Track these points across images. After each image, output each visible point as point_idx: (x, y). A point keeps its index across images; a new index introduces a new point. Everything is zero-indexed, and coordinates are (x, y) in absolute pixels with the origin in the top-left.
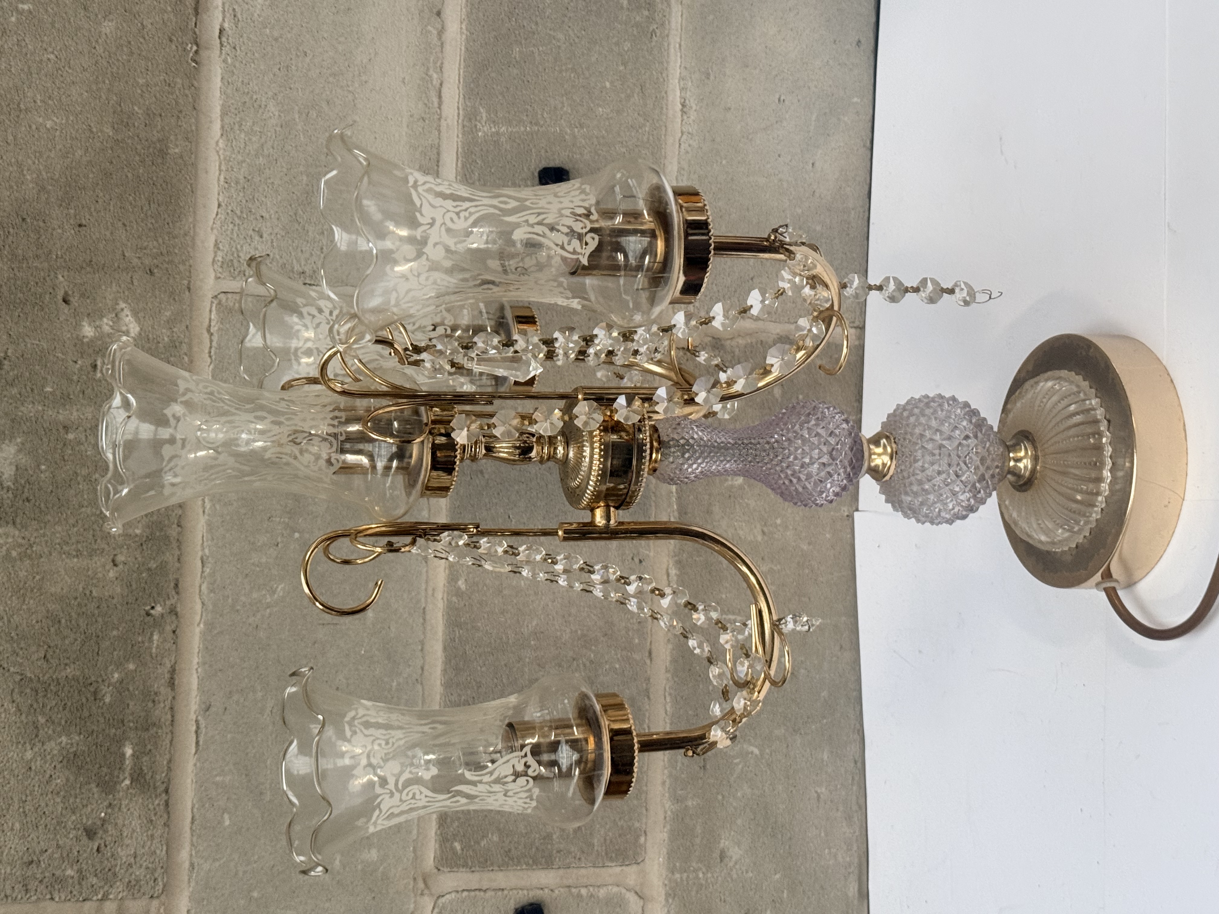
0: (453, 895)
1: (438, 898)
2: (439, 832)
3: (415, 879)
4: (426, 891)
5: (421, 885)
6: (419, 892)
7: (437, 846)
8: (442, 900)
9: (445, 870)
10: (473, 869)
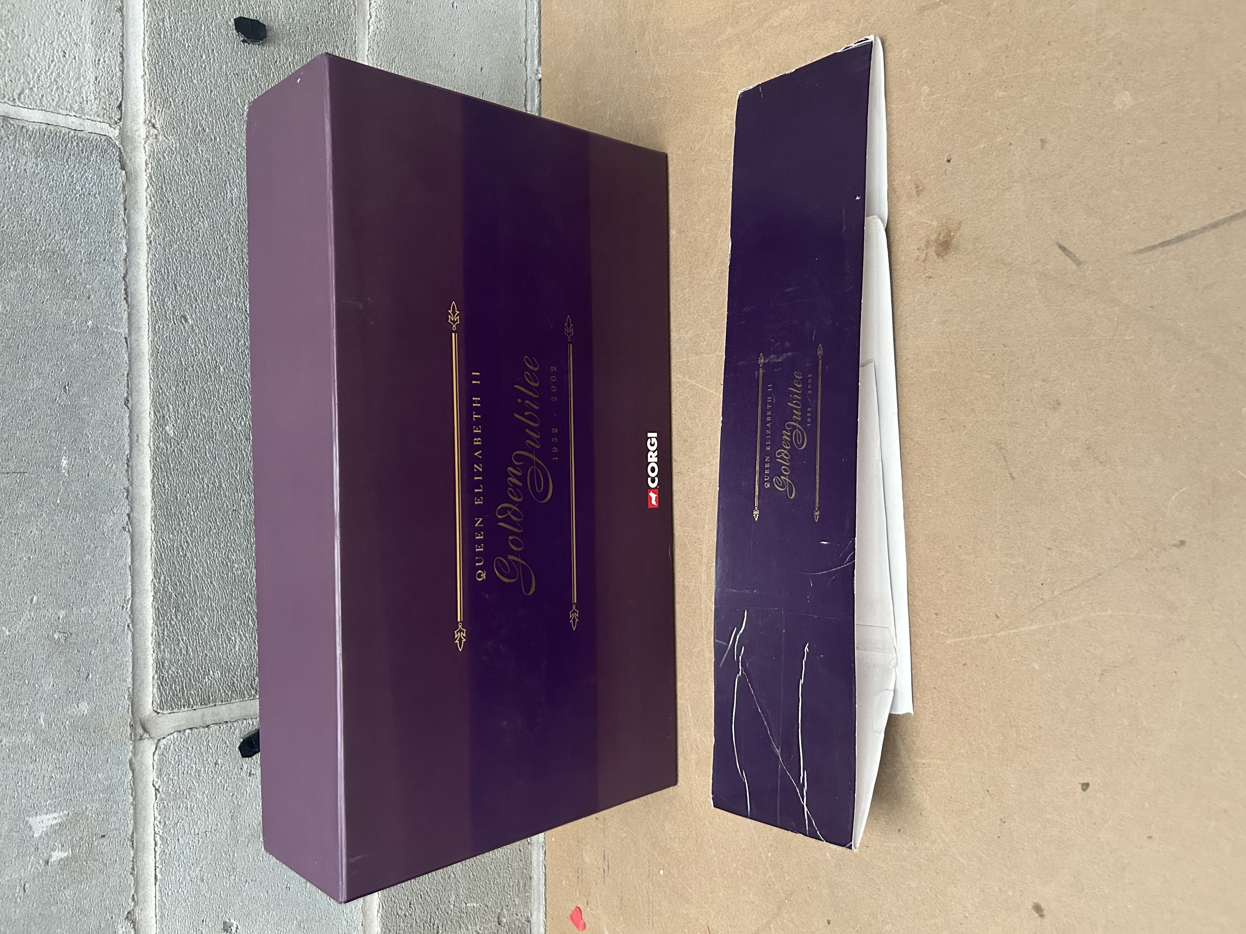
0: (175, 735)
1: (159, 740)
2: (156, 677)
3: (131, 726)
4: (146, 735)
5: (140, 731)
6: (138, 738)
7: (155, 690)
8: (164, 741)
9: (165, 712)
10: (195, 707)
